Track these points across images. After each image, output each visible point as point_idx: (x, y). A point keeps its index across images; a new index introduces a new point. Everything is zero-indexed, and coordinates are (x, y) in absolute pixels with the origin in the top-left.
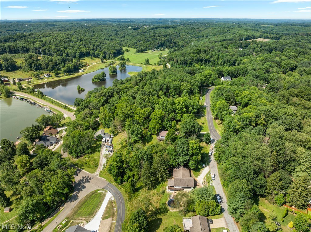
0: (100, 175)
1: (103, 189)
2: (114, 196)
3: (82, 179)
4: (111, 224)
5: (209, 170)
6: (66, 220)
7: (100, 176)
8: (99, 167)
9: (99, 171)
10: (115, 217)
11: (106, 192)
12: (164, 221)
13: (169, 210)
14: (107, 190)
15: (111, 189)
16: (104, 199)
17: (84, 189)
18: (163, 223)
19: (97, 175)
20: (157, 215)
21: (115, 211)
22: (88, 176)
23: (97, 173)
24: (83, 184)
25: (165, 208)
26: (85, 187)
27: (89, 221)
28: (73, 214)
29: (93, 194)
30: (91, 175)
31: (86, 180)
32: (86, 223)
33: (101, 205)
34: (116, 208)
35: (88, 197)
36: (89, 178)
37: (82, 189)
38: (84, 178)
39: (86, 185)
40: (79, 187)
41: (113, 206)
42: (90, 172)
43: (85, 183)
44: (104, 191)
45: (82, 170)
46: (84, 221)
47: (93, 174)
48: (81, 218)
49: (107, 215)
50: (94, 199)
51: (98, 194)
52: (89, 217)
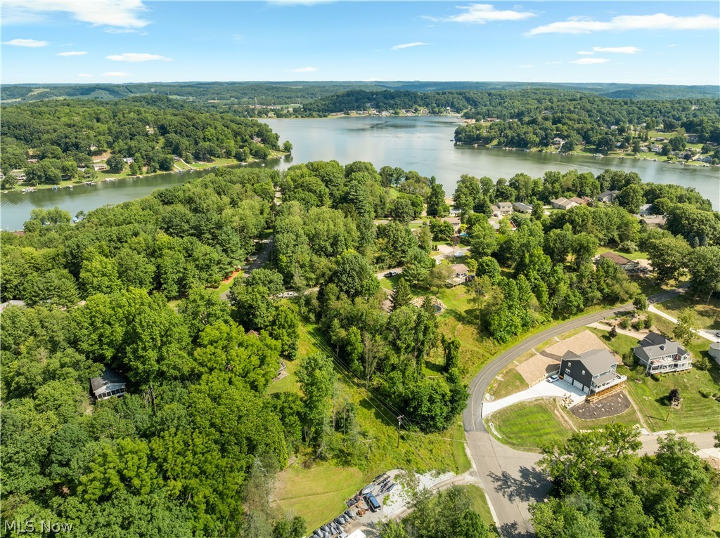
0: (467, 466)
1: (487, 431)
2: (482, 400)
3: (517, 499)
4: (523, 363)
7: (470, 464)
9: (459, 477)
10: (510, 367)
11: (487, 421)
12: (465, 308)
13: (447, 309)
14: (483, 422)
15: (474, 415)
17: (527, 470)
19: (471, 474)
21: (502, 375)
22: (498, 489)
23: (466, 479)
24: (521, 482)
25: (448, 313)
26: (520, 471)
27: (552, 399)
29: (513, 443)
30: (488, 487)
31: (509, 487)
32: (557, 400)
34: (497, 377)
36: (500, 483)
37: (532, 473)
38: (510, 496)
39: (517, 475)
40: (533, 484)
41: (499, 384)
42: (483, 497)
43: (515, 480)
44: (489, 426)
45: (499, 530)
46: (559, 408)
47: (481, 486)
48: (561, 420)
49: (518, 382)
50: (519, 433)
51: (505, 434)
52: (547, 406)
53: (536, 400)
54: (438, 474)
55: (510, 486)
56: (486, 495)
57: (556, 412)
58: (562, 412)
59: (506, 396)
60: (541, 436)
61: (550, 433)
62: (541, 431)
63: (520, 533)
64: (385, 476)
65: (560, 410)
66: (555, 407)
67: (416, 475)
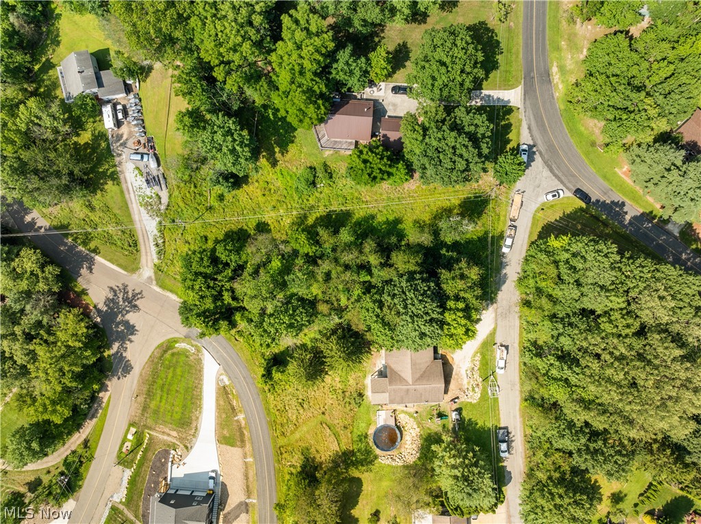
0: (159, 283)
1: (187, 338)
2: (224, 369)
3: (110, 296)
4: (244, 467)
5: (492, 326)
6: (133, 430)
7: (160, 287)
8: (142, 247)
9: (151, 265)
10: (249, 448)
12: (367, 487)
13: (376, 457)
14: (199, 345)
16: (201, 380)
17: (133, 333)
18: (366, 492)
19: (150, 280)
20: (349, 467)
21: (243, 425)
22: (125, 287)
23: (147, 270)
24: (123, 316)
25: (366, 450)
26: (133, 326)
27: (189, 446)
28: (140, 411)
29: (165, 351)
30: (132, 281)
33: (201, 399)
34: (243, 416)
35: (156, 360)
36: (130, 295)
37: (128, 334)
38: (114, 291)
39: (131, 318)
40: (117, 326)
41: (233, 409)
42: (125, 268)
43: (128, 312)
44: (192, 346)
45: (93, 255)
46: (177, 442)
47: (135, 276)
48: (167, 430)
49: (228, 435)
50: (174, 370)
51: (178, 354)
52: (185, 432)
53: (196, 429)
54: (157, 245)
55: (124, 302)
56: (125, 273)
57: (174, 434)
58: (172, 440)
59: (216, 400)
60: (162, 389)
61: (160, 402)
62: (165, 395)
63: (83, 268)
64: (163, 186)
65: (174, 441)
66: (181, 439)
67: (158, 219)
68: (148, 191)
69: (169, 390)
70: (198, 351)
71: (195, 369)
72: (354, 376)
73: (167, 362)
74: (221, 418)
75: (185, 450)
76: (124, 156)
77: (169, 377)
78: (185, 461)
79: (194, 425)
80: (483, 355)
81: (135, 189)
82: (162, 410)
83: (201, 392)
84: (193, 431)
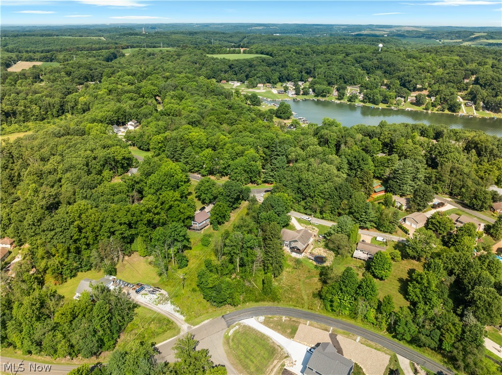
0: (194, 324)
1: (229, 326)
2: (256, 316)
4: (311, 327)
5: (293, 217)
7: (197, 325)
8: (173, 320)
9: (183, 323)
10: (301, 321)
14: (236, 323)
15: (240, 316)
19: (189, 327)
27: (286, 355)
29: (228, 343)
34: (284, 317)
35: (230, 351)
41: (277, 321)
42: (174, 336)
44: (235, 326)
46: (281, 363)
47: (182, 333)
48: (271, 367)
49: (290, 330)
50: (241, 344)
51: (234, 336)
52: (277, 354)
53: (279, 346)
54: (178, 311)
56: (176, 337)
57: (276, 362)
58: (279, 365)
59: (269, 328)
60: (247, 357)
61: (253, 362)
62: (251, 357)
64: (159, 290)
65: (280, 364)
66: (280, 359)
67: (169, 302)
68: (155, 296)
69: (249, 353)
70: (239, 324)
71: (248, 331)
72: (289, 261)
73: (235, 346)
74: (279, 330)
75: (288, 358)
76: (132, 297)
77: (243, 349)
78: (294, 360)
79: (276, 347)
80: (303, 223)
81: (148, 302)
82: (258, 364)
83: (261, 333)
84: (279, 348)
